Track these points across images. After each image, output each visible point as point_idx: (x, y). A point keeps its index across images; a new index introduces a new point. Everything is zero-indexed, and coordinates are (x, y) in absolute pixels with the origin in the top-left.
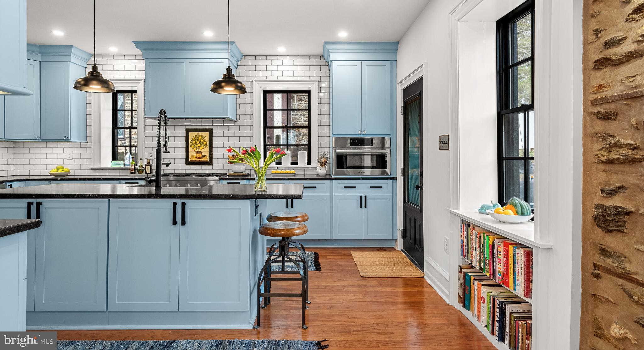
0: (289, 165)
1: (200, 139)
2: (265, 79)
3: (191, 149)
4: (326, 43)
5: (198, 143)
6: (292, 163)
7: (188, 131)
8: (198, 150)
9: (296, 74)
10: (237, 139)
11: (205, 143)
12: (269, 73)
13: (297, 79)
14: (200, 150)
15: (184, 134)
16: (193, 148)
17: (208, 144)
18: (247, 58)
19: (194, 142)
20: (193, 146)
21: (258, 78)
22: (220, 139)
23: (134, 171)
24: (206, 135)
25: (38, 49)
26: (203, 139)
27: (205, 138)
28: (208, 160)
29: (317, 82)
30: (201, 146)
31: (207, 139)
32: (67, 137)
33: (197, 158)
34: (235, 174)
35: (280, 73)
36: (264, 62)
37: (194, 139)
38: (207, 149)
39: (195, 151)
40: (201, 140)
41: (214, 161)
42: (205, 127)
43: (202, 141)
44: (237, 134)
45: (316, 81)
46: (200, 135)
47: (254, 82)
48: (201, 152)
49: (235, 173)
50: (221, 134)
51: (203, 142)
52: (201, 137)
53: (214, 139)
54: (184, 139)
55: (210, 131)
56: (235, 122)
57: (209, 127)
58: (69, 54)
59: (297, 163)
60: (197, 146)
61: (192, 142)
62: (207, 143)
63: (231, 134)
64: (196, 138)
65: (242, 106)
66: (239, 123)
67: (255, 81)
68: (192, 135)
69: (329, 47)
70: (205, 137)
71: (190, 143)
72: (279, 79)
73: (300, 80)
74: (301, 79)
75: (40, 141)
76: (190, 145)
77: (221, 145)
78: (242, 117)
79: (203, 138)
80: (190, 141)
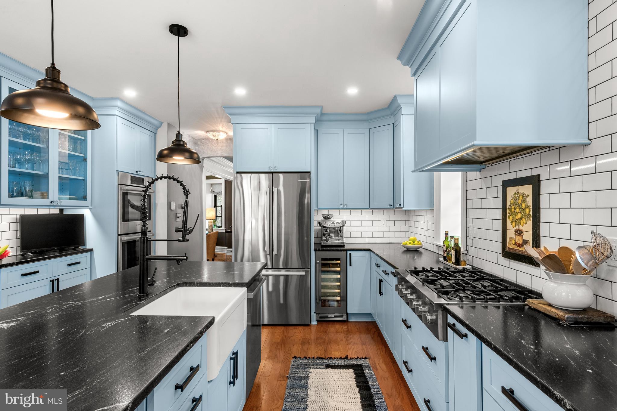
1: (520, 201)
3: (509, 223)
5: (518, 210)
8: (517, 227)
11: (527, 210)
14: (521, 228)
15: (500, 192)
19: (513, 210)
20: (511, 218)
26: (525, 201)
27: (527, 200)
30: (521, 219)
31: (530, 201)
33: (516, 245)
38: (530, 224)
39: (514, 229)
40: (521, 204)
43: (523, 206)
46: (520, 192)
48: (521, 232)
51: (525, 209)
52: (521, 197)
53: (544, 201)
55: (536, 182)
57: (534, 173)
60: (517, 217)
61: (510, 209)
62: (530, 211)
70: (527, 197)
71: (508, 212)
76: (508, 215)
80: (507, 207)
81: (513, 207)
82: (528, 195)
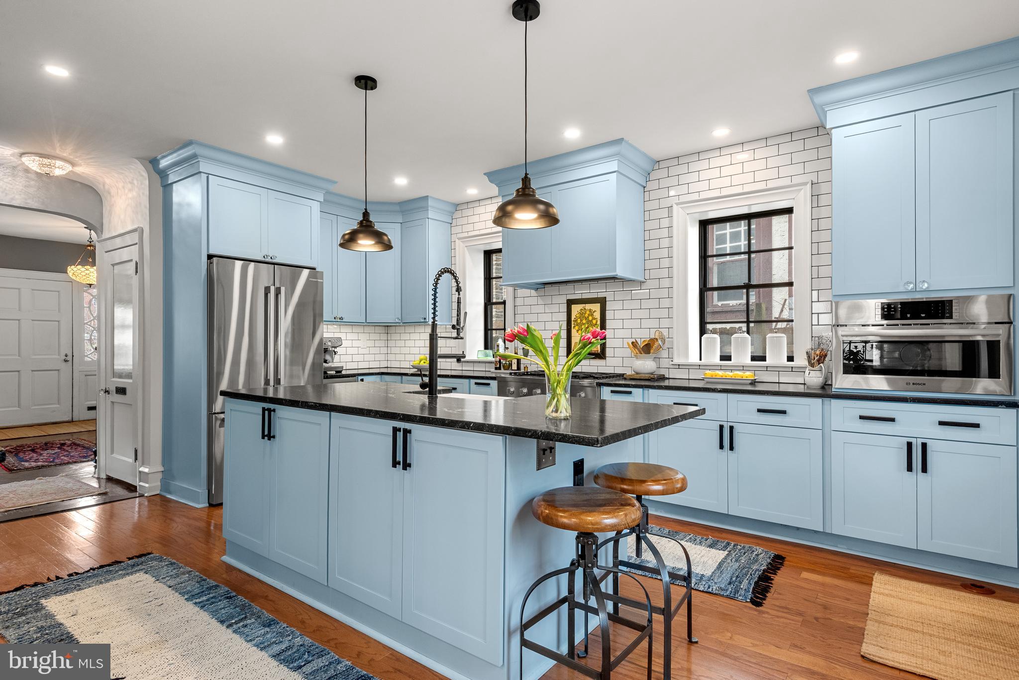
0: (748, 361)
1: (586, 315)
2: (695, 197)
3: (574, 331)
4: (813, 92)
5: (584, 321)
6: (754, 358)
7: (570, 303)
8: (584, 334)
9: (759, 176)
10: (644, 314)
11: (594, 322)
12: (704, 185)
13: (762, 186)
15: (564, 308)
16: (578, 331)
17: (599, 323)
18: (662, 165)
19: (579, 321)
20: (577, 328)
21: (683, 199)
22: (619, 315)
23: (498, 366)
24: (596, 307)
25: (397, 208)
26: (592, 315)
27: (594, 314)
28: (599, 350)
29: (809, 185)
30: (588, 328)
31: (597, 315)
32: (425, 319)
34: (638, 377)
35: (726, 182)
36: (694, 167)
37: (578, 315)
39: (580, 335)
40: (588, 317)
41: (609, 352)
42: (595, 296)
43: (590, 318)
44: (645, 304)
45: (805, 184)
46: (586, 308)
47: (675, 206)
49: (637, 373)
50: (618, 305)
51: (592, 321)
52: (588, 312)
53: (609, 315)
54: (564, 317)
55: (602, 302)
56: (641, 283)
57: (600, 295)
58: (426, 209)
59: (763, 358)
60: (583, 327)
61: (576, 321)
62: (597, 321)
63: (636, 305)
64: (582, 314)
65: (654, 254)
66: (650, 284)
67: (677, 204)
68: (576, 309)
69: (820, 99)
70: (594, 312)
71: (572, 323)
72: (723, 194)
73: (769, 186)
74: (771, 184)
75: (402, 324)
76: (573, 326)
77: (619, 324)
78: (654, 274)
79: (592, 313)
80: (573, 319)
81: (579, 319)
82: (595, 311)
